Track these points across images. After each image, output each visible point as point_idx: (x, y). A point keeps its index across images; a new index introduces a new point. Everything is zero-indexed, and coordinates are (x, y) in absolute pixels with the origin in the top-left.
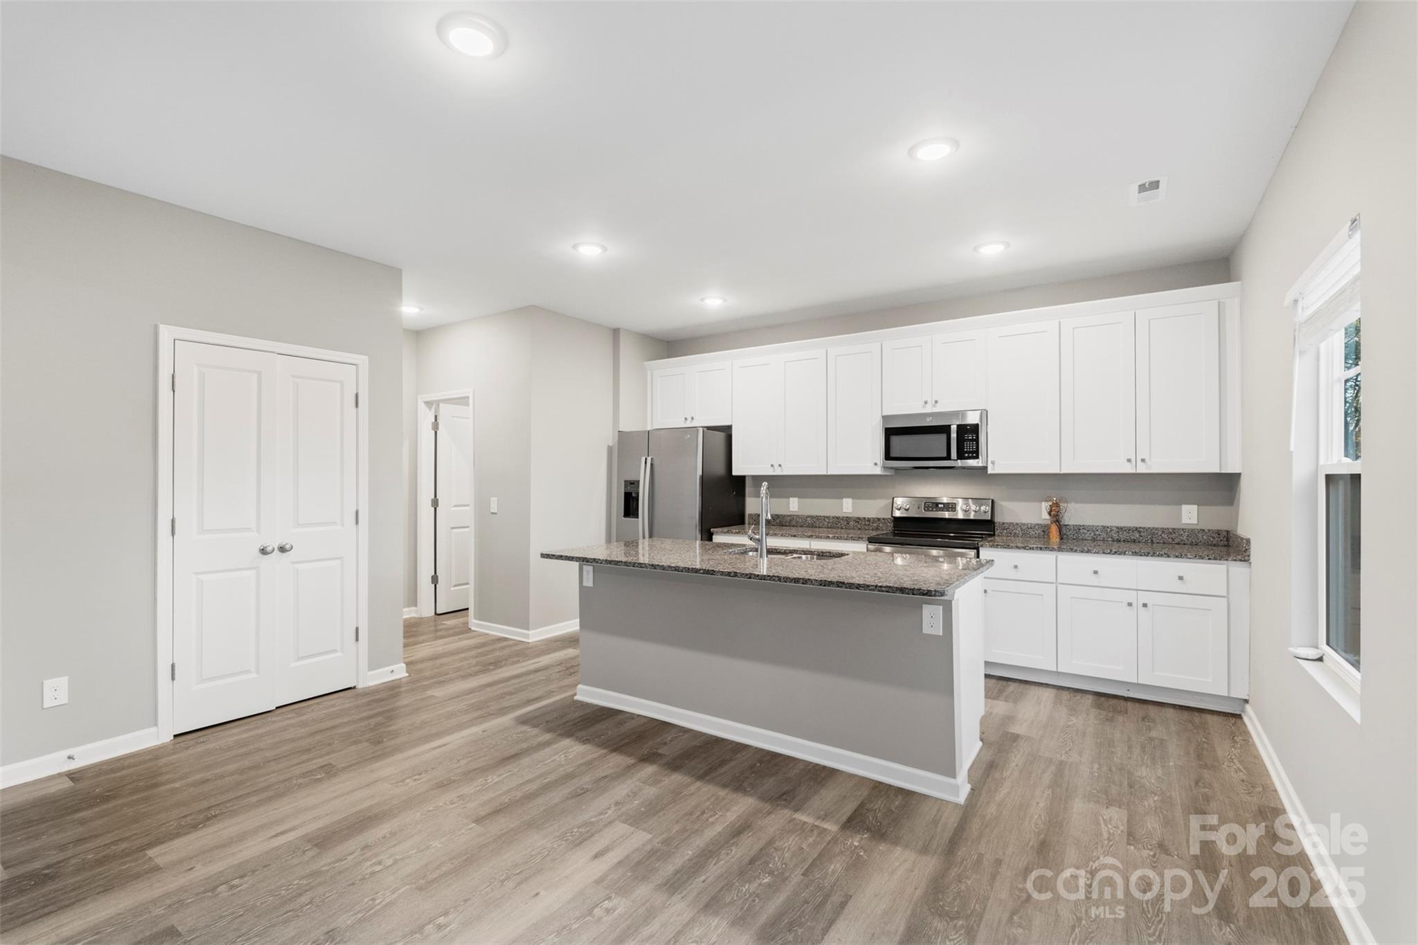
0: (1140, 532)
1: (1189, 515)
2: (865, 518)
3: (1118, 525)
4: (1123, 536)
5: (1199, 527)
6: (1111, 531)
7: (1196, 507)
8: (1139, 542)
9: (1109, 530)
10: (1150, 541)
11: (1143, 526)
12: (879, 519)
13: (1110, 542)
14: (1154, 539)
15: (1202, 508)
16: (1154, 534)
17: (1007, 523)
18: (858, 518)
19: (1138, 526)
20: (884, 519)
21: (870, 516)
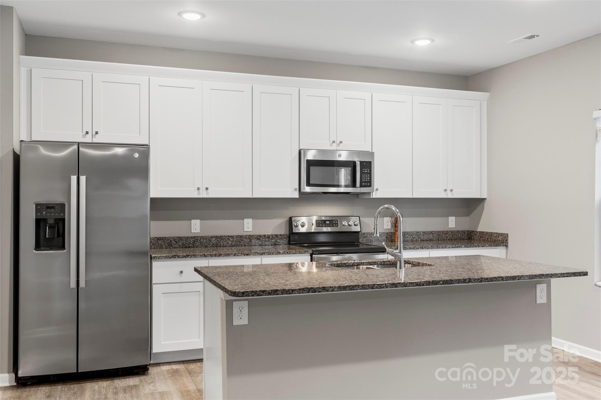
0: (433, 234)
1: (452, 223)
2: (265, 236)
3: (423, 231)
4: (426, 237)
5: (456, 229)
6: (420, 235)
7: (455, 217)
8: (433, 240)
9: (419, 234)
10: (437, 239)
11: (434, 230)
12: (277, 236)
13: (420, 242)
14: (439, 238)
15: (457, 218)
16: (439, 235)
17: (366, 233)
18: (260, 236)
19: (432, 230)
20: (281, 235)
21: (270, 233)
